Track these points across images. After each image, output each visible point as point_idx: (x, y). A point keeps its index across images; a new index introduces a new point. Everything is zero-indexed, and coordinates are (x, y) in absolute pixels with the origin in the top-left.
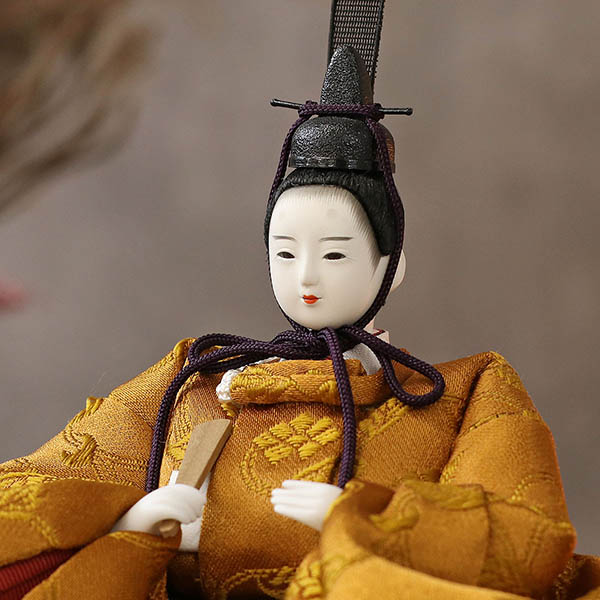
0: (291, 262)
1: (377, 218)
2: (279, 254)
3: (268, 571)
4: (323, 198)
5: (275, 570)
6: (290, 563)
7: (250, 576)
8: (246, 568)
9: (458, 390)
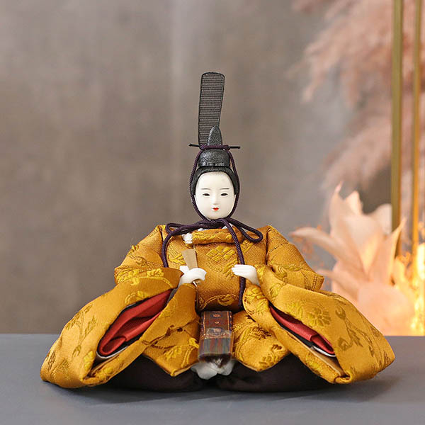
2: (203, 195)
3: (222, 296)
5: (224, 296)
6: (230, 293)
7: (216, 298)
8: (215, 295)
9: (265, 237)
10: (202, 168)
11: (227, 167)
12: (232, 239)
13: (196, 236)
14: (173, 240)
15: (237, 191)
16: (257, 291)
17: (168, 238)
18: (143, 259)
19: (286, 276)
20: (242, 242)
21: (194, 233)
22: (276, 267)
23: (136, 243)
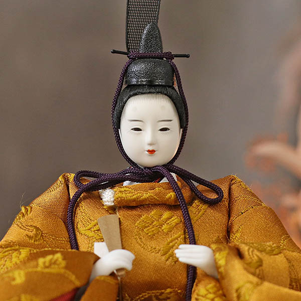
0: (140, 133)
1: (180, 110)
2: (132, 129)
3: (160, 291)
4: (157, 100)
5: (163, 291)
6: (172, 287)
7: (150, 295)
8: (147, 290)
9: (226, 195)
10: (131, 87)
11: (169, 87)
12: (177, 199)
13: (120, 195)
14: (85, 198)
15: (184, 124)
16: (215, 289)
17: (77, 196)
18: (37, 229)
19: (261, 265)
20: (191, 203)
21: (117, 189)
22: (244, 248)
23: (28, 203)
